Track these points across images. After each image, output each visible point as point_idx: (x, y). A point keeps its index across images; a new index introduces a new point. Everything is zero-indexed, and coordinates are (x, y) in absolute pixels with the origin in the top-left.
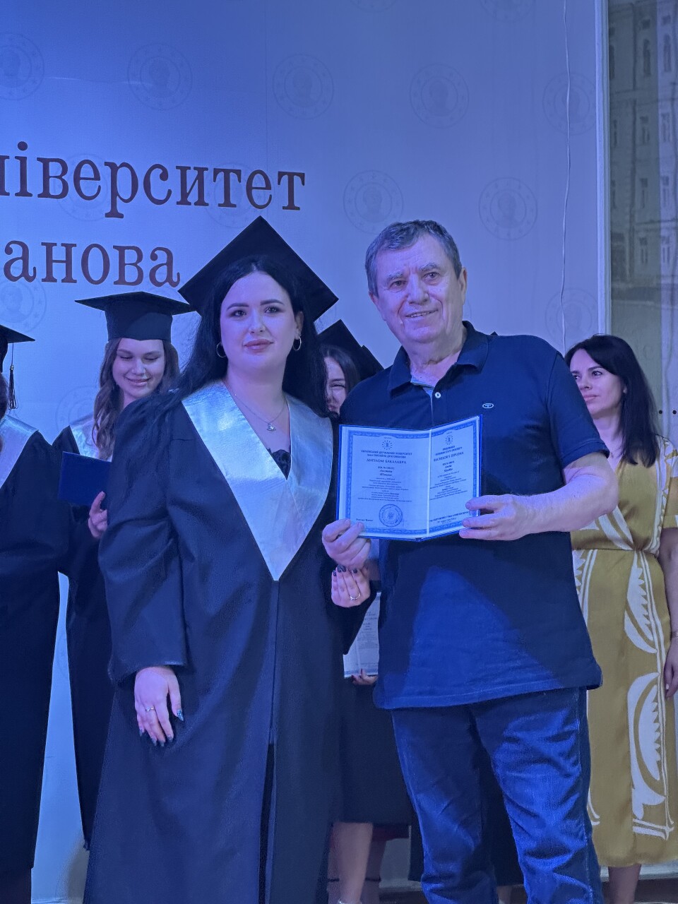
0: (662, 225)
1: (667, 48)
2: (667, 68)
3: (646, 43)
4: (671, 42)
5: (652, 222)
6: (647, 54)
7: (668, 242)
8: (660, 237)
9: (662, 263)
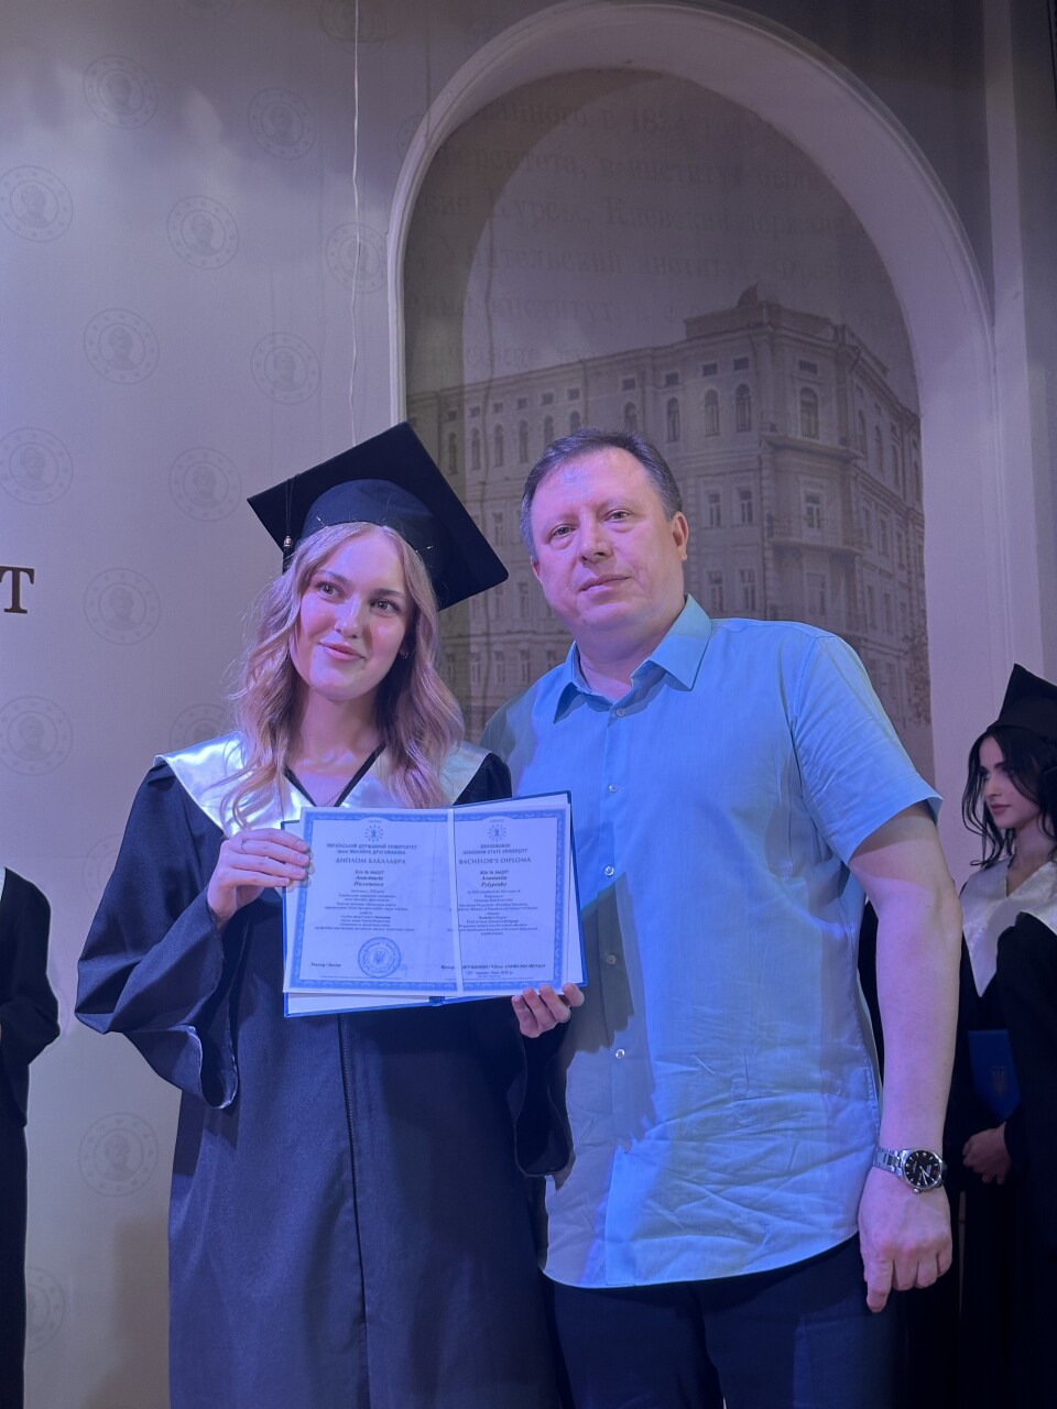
0: (472, 640)
1: (476, 444)
2: (477, 466)
3: (453, 436)
4: (480, 436)
5: (460, 636)
6: (453, 449)
7: (478, 660)
8: (469, 653)
9: (472, 683)
